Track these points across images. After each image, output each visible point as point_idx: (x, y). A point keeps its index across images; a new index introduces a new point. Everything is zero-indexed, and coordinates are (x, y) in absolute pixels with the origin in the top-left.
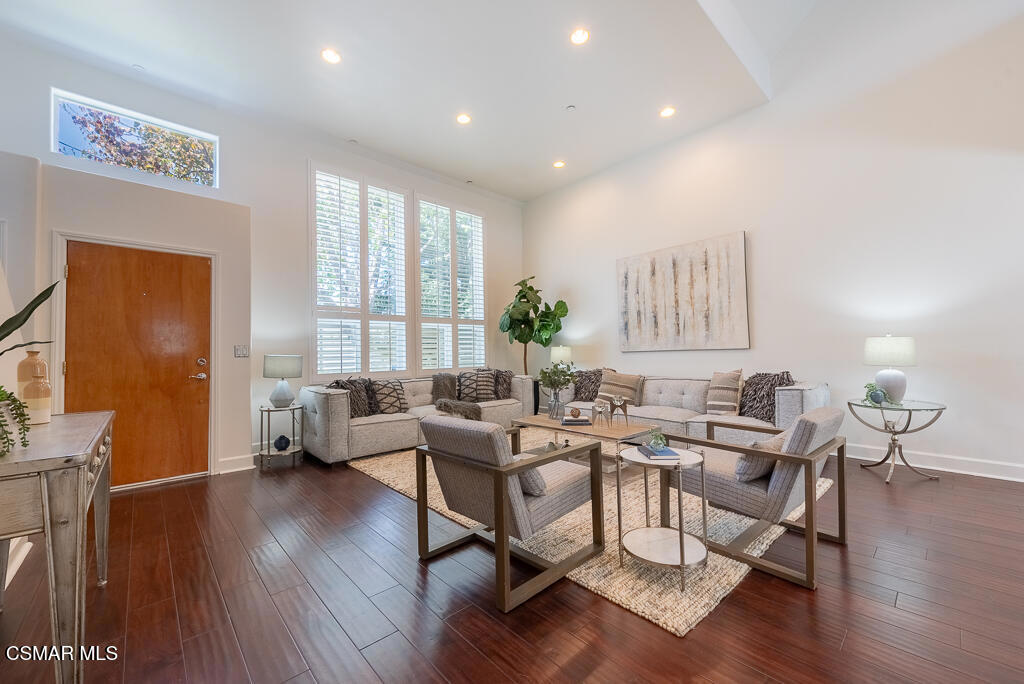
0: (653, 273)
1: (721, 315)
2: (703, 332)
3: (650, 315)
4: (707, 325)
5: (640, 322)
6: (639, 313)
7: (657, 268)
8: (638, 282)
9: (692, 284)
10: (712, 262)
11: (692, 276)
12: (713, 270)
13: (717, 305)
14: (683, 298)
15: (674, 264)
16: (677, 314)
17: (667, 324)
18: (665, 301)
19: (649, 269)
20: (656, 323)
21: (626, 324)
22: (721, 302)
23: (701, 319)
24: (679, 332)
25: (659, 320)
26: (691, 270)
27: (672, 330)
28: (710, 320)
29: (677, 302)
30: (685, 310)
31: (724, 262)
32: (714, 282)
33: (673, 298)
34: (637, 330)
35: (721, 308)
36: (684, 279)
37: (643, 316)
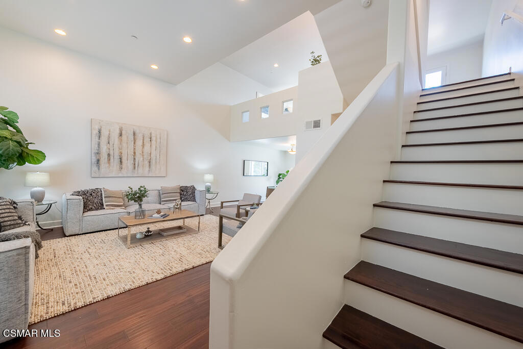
0: (121, 135)
1: (156, 162)
2: (147, 169)
3: (117, 157)
4: (150, 166)
5: (109, 160)
6: (109, 155)
7: (123, 132)
8: (109, 137)
9: (143, 145)
10: (154, 139)
11: (143, 143)
12: (153, 142)
13: (154, 158)
14: (138, 152)
15: (134, 134)
16: (135, 159)
17: (127, 163)
18: (127, 151)
19: (118, 132)
20: (121, 162)
21: (98, 161)
22: (156, 157)
23: (146, 163)
24: (135, 168)
25: (123, 161)
26: (143, 140)
27: (131, 167)
28: (151, 163)
29: (135, 153)
30: (139, 158)
31: (159, 140)
32: (154, 147)
33: (132, 150)
34: (107, 165)
35: (156, 159)
36: (139, 143)
37: (112, 158)
